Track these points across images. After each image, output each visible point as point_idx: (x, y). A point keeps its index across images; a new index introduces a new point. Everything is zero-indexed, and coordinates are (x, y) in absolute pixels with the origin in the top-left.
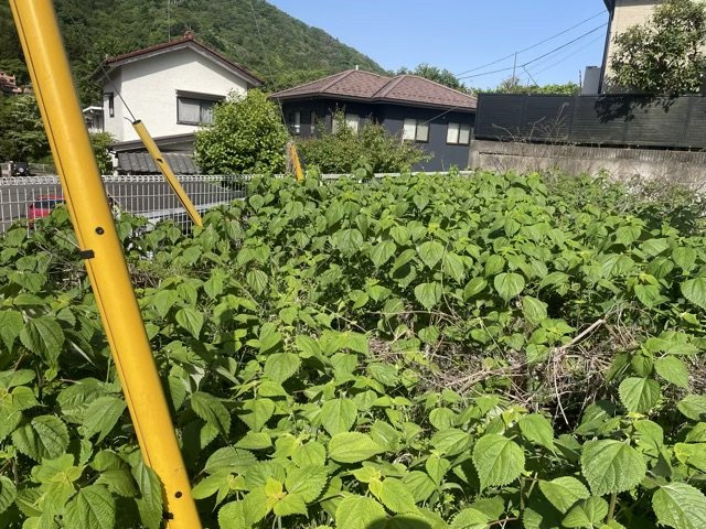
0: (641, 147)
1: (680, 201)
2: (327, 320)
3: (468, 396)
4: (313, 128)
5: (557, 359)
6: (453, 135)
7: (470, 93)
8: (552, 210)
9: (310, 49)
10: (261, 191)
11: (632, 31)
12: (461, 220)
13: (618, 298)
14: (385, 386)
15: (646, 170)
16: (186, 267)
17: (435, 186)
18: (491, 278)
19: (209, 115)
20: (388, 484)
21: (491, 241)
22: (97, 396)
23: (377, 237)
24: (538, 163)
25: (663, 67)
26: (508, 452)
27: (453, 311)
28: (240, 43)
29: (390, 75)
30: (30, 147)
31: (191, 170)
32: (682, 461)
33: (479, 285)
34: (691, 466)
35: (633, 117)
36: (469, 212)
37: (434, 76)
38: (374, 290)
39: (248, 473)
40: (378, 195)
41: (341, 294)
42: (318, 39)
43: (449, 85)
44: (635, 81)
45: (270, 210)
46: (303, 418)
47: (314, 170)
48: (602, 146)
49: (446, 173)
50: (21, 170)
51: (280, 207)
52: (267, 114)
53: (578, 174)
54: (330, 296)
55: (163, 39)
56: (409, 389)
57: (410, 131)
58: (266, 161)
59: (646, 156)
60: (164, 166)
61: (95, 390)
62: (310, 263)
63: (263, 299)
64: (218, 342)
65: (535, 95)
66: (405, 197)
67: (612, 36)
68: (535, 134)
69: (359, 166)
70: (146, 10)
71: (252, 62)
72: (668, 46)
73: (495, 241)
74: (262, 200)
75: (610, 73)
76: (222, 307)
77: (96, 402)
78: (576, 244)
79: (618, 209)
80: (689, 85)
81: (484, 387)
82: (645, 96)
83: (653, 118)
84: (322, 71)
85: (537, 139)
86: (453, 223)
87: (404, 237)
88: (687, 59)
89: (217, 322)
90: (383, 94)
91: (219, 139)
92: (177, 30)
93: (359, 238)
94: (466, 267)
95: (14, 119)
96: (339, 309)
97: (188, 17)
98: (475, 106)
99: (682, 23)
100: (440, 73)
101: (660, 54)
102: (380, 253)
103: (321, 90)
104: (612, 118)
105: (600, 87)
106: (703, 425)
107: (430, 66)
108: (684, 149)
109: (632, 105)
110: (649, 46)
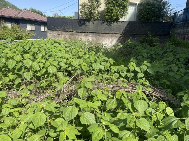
0: (89, 33)
1: (97, 45)
5: (65, 87)
6: (43, 29)
11: (84, 4)
12: (40, 52)
13: (80, 69)
14: (14, 106)
15: (91, 38)
18: (47, 68)
21: (49, 58)
25: (91, 13)
27: (35, 79)
29: (21, 10)
32: (89, 107)
33: (44, 71)
34: (91, 107)
35: (86, 25)
37: (35, 12)
43: (40, 15)
44: (86, 16)
48: (80, 32)
49: (40, 39)
53: (75, 39)
56: (24, 104)
57: (29, 27)
59: (90, 35)
67: (79, 4)
69: (8, 38)
72: (92, 8)
75: (80, 14)
80: (97, 18)
81: (47, 98)
82: (89, 20)
83: (90, 25)
85: (64, 30)
86: (37, 54)
87: (19, 59)
88: (96, 11)
90: (18, 16)
98: (46, 20)
99: (95, 2)
100: (37, 11)
101: (90, 10)
102: (11, 65)
104: (82, 25)
105: (78, 17)
106: (96, 97)
107: (33, 8)
108: (98, 33)
109: (86, 22)
110: (88, 7)
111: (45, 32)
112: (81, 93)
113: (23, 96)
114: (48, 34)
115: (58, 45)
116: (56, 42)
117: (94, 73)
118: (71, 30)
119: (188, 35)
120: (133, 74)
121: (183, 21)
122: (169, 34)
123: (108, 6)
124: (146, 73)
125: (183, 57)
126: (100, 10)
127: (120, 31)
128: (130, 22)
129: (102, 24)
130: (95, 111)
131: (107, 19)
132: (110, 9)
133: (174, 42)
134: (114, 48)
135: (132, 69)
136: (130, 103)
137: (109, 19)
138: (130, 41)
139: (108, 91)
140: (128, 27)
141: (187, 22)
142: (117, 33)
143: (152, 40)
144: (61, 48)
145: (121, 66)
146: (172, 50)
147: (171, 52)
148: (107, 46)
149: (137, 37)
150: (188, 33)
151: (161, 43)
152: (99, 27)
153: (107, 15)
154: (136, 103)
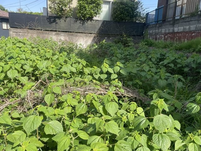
0: (61, 31)
1: (71, 46)
6: (5, 26)
13: (47, 73)
15: (63, 37)
18: (6, 73)
21: (9, 60)
25: (62, 10)
32: (57, 114)
33: (2, 75)
35: (57, 23)
43: (2, 10)
44: (56, 13)
48: (51, 31)
53: (45, 39)
59: (63, 34)
65: (28, 14)
68: (29, 26)
72: (62, 3)
75: (49, 10)
79: (56, 48)
80: (69, 15)
82: (60, 17)
83: (62, 23)
85: (30, 28)
88: (68, 8)
98: (8, 16)
101: (61, 6)
104: (52, 23)
105: (47, 14)
106: (65, 102)
108: (71, 32)
109: (56, 19)
110: (58, 3)
111: (7, 29)
112: (48, 99)
114: (11, 33)
115: (21, 45)
116: (20, 42)
117: (64, 76)
118: (40, 28)
119: (159, 35)
120: (106, 76)
121: (155, 22)
122: (142, 34)
123: (80, 2)
124: (119, 74)
125: (155, 57)
126: (72, 7)
127: (94, 31)
128: (104, 21)
129: (75, 22)
130: (63, 118)
131: (80, 17)
132: (83, 6)
133: (147, 43)
134: (89, 49)
135: (105, 70)
136: (102, 106)
137: (82, 17)
138: (105, 42)
139: (79, 95)
140: (102, 27)
141: (159, 22)
142: (91, 32)
143: (126, 40)
144: (26, 48)
145: (94, 68)
146: (145, 51)
147: (144, 52)
148: (81, 46)
149: (112, 37)
150: (159, 34)
151: (135, 44)
152: (72, 26)
153: (80, 12)
154: (107, 106)
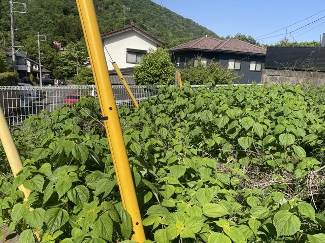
2: (195, 151)
3: (265, 192)
4: (185, 64)
5: (312, 177)
6: (253, 66)
7: (261, 46)
8: (306, 103)
9: (185, 28)
10: (164, 93)
12: (260, 107)
14: (224, 184)
16: (132, 125)
17: (246, 91)
18: (277, 136)
19: (140, 59)
20: (232, 229)
21: (276, 118)
22: (101, 178)
23: (220, 114)
24: (298, 80)
26: (292, 220)
27: (258, 151)
28: (154, 27)
29: (222, 39)
30: (66, 73)
31: (131, 83)
33: (271, 139)
36: (265, 103)
37: (244, 39)
38: (217, 139)
39: (167, 217)
40: (218, 94)
41: (200, 140)
42: (189, 23)
43: (251, 43)
45: (168, 101)
46: (188, 195)
47: (187, 83)
49: (250, 85)
50: (62, 83)
51: (173, 100)
52: (166, 58)
54: (196, 141)
55: (121, 26)
56: (235, 187)
57: (231, 65)
58: (164, 79)
60: (124, 82)
61: (100, 176)
62: (186, 125)
63: (166, 141)
64: (147, 159)
65: (296, 47)
66: (232, 96)
68: (297, 66)
69: (209, 81)
70: (114, 14)
71: (159, 35)
73: (278, 118)
74: (164, 97)
76: (149, 143)
77: (100, 181)
78: (321, 121)
81: (273, 188)
84: (190, 38)
85: (298, 68)
86: (256, 109)
87: (233, 115)
89: (147, 150)
90: (219, 48)
91: (144, 69)
92: (128, 22)
93: (211, 114)
94: (264, 130)
95: (60, 61)
96: (200, 147)
97: (131, 16)
98: (265, 53)
100: (247, 37)
102: (221, 122)
103: (190, 47)
107: (242, 34)
111: (255, 71)
113: (234, 173)
114: (264, 76)
115: (291, 95)
116: (289, 91)
118: (312, 68)
